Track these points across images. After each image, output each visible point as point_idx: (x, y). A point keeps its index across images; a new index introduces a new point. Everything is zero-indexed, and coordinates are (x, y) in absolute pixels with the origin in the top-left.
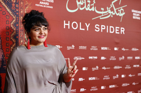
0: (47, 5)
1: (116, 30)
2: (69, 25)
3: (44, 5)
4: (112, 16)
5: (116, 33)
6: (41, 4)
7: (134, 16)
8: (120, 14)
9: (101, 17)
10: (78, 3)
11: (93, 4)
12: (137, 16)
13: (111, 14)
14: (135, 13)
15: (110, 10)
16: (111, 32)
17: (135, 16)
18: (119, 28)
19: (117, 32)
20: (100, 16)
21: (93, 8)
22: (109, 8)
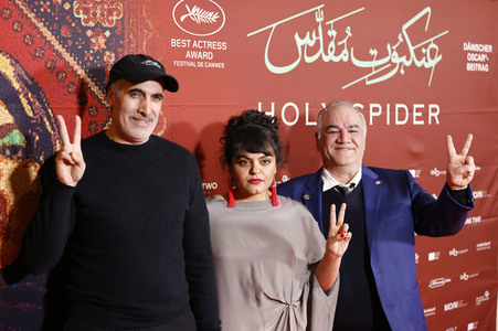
0: (208, 61)
1: (415, 114)
2: (272, 113)
3: (200, 60)
4: (402, 72)
5: (415, 122)
6: (189, 60)
7: (471, 62)
8: (427, 61)
9: (370, 79)
10: (300, 42)
11: (345, 41)
12: (479, 62)
13: (401, 64)
14: (475, 52)
15: (395, 54)
16: (398, 123)
17: (474, 62)
18: (422, 106)
19: (418, 118)
20: (366, 77)
21: (345, 51)
22: (394, 47)
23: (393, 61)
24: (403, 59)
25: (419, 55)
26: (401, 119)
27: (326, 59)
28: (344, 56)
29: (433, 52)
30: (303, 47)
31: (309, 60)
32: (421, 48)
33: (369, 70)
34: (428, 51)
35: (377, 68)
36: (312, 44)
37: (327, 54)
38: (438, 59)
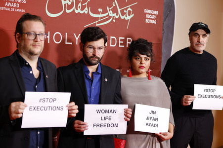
0: (17, 8)
1: (120, 42)
2: (48, 37)
3: (12, 7)
4: (114, 21)
5: (120, 46)
6: (7, 7)
7: (148, 18)
8: (126, 16)
9: (98, 23)
10: (64, 3)
11: (86, 3)
12: (152, 19)
13: (114, 17)
14: (150, 14)
15: (111, 12)
16: (111, 46)
17: (149, 19)
18: (124, 38)
19: (121, 44)
20: (96, 22)
21: (86, 8)
22: (110, 9)
23: (110, 15)
24: (115, 15)
25: (123, 14)
26: (113, 44)
27: (77, 12)
28: (86, 11)
29: (129, 12)
30: (65, 5)
31: (68, 11)
32: (124, 10)
33: (98, 18)
34: (127, 12)
35: (102, 18)
36: (70, 3)
37: (77, 9)
38: (132, 16)
